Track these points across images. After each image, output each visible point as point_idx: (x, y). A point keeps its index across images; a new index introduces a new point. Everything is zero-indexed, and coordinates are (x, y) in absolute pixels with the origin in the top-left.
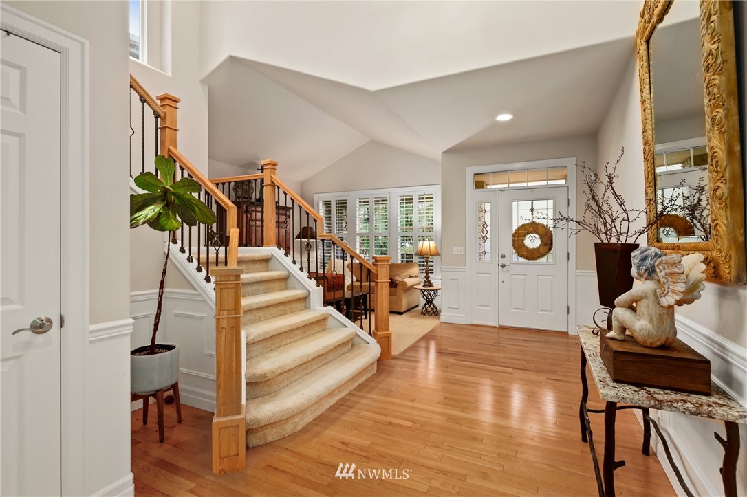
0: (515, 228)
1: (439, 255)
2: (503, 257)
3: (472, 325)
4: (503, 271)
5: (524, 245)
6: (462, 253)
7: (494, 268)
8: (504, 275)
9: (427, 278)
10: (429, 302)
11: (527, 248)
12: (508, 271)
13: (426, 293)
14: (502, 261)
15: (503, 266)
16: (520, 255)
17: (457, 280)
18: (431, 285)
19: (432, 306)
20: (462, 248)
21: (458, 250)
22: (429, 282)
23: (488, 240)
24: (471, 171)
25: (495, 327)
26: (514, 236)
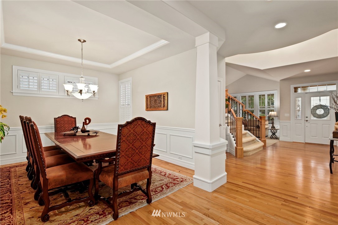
0: (312, 107)
1: (278, 117)
2: (307, 117)
3: (293, 142)
4: (307, 123)
5: (316, 113)
6: (289, 116)
7: (303, 121)
8: (307, 124)
9: (273, 125)
10: (274, 134)
11: (317, 114)
12: (309, 123)
13: (272, 131)
14: (306, 119)
15: (307, 121)
16: (314, 116)
17: (287, 126)
18: (274, 128)
19: (275, 136)
20: (289, 114)
21: (287, 115)
22: (274, 127)
23: (300, 111)
24: (292, 87)
25: (303, 143)
26: (312, 110)
